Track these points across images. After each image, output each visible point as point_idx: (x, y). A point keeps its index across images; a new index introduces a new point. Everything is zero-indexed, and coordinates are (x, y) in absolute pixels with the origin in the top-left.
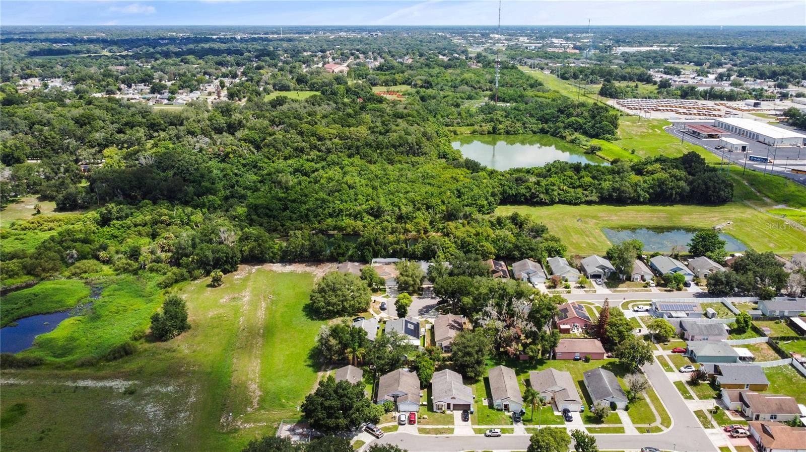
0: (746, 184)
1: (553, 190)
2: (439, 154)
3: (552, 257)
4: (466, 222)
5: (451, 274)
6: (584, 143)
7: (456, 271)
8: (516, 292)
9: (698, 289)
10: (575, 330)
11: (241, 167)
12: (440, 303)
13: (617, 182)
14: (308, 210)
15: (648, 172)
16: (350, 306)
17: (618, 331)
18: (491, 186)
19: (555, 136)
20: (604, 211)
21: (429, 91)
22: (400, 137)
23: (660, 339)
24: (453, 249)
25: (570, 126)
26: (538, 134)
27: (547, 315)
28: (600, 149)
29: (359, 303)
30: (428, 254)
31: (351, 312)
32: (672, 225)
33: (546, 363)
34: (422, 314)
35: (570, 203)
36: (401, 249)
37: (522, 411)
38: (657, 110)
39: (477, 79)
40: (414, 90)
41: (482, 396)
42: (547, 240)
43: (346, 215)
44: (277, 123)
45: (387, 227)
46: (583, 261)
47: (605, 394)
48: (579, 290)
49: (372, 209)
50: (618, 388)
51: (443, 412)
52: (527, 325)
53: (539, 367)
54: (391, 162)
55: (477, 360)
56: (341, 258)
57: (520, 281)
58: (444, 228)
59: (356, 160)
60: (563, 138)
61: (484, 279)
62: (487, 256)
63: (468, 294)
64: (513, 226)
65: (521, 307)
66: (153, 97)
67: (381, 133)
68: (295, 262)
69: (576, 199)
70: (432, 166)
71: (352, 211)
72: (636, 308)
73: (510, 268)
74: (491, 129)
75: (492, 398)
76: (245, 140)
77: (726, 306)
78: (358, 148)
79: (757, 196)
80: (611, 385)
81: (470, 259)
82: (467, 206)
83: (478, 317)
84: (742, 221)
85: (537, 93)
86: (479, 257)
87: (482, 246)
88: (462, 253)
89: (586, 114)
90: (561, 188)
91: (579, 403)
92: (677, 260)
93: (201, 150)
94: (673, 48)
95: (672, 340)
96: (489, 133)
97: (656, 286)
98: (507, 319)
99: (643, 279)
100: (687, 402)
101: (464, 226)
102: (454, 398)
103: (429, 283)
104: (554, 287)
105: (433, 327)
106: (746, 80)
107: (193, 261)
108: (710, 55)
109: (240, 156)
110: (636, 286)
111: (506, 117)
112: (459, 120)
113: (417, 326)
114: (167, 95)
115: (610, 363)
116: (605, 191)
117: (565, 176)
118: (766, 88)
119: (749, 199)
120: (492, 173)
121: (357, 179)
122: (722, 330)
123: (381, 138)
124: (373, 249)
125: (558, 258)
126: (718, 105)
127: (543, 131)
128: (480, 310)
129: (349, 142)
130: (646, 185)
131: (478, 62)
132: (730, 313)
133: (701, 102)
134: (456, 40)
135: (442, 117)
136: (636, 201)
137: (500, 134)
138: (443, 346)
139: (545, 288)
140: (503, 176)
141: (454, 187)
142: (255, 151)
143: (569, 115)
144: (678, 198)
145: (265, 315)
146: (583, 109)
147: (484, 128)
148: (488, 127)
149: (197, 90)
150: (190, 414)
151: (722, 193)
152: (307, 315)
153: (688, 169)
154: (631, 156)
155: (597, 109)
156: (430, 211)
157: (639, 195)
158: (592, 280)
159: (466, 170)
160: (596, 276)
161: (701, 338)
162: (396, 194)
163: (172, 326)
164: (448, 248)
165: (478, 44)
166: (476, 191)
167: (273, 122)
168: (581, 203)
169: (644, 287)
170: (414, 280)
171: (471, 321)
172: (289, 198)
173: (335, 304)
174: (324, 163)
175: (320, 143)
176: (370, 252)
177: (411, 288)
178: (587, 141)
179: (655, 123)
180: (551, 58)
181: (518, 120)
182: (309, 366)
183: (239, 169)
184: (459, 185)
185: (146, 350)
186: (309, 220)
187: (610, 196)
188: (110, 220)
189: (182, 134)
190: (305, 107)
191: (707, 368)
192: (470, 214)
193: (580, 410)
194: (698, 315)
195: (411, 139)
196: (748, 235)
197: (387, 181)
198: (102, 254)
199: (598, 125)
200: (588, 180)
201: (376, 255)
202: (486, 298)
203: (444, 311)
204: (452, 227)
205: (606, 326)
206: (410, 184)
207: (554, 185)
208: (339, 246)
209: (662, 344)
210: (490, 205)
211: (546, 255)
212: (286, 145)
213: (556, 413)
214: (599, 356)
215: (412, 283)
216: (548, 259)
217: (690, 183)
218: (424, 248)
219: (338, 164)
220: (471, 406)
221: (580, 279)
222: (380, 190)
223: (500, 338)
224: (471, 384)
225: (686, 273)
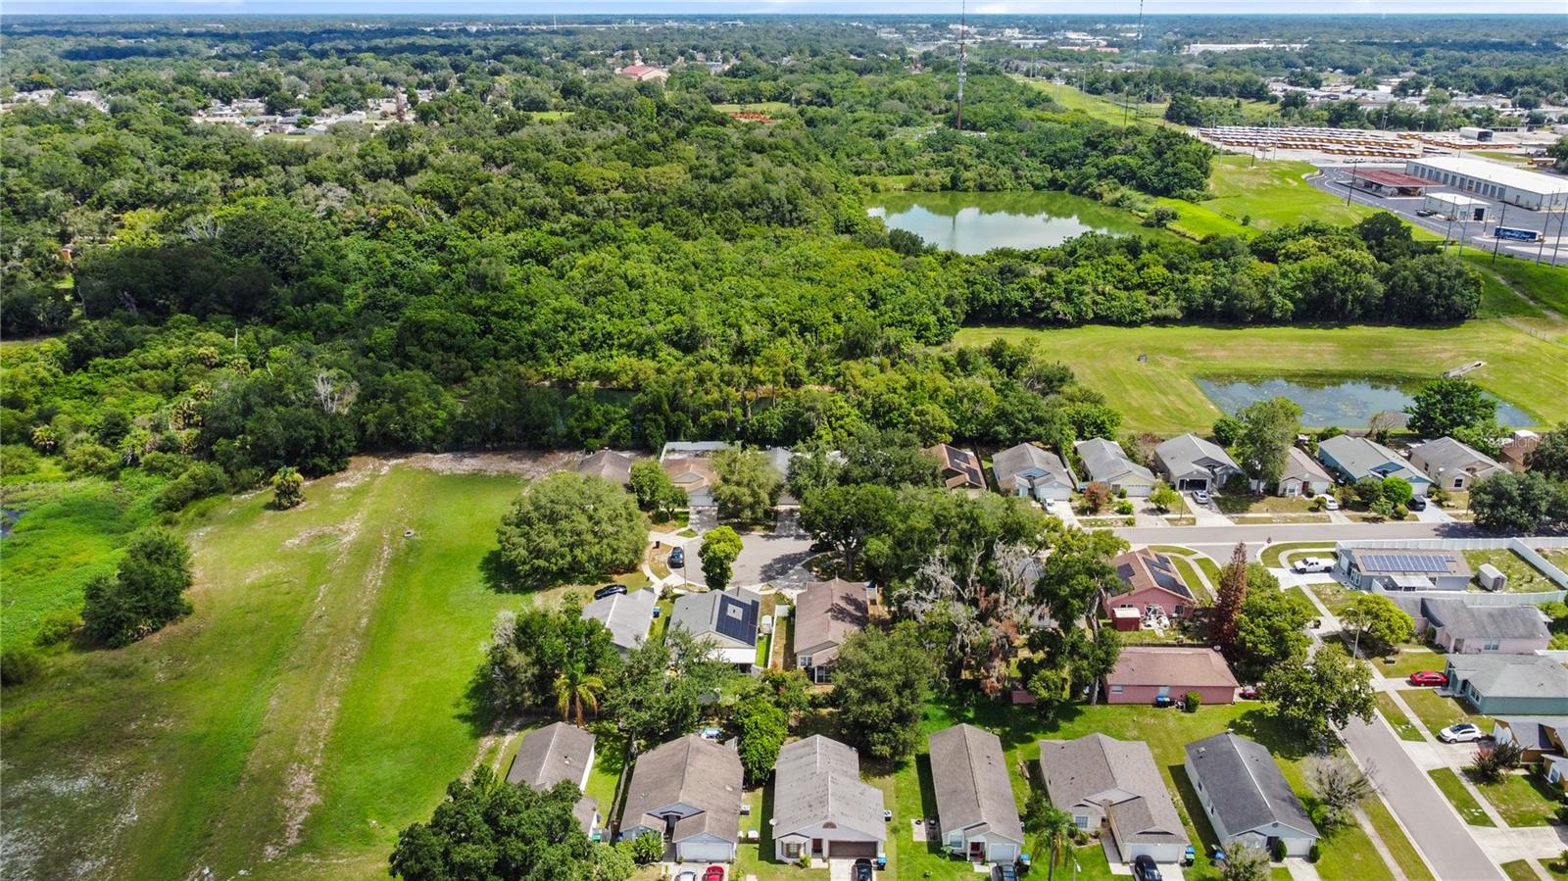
0: (1503, 282)
1: (1081, 293)
2: (837, 224)
3: (1085, 438)
4: (887, 361)
5: (844, 479)
6: (1141, 205)
7: (856, 472)
8: (1004, 525)
9: (1442, 517)
10: (1153, 622)
11: (411, 248)
12: (815, 549)
13: (1223, 275)
14: (534, 334)
15: (1288, 256)
16: (591, 559)
17: (1268, 628)
18: (945, 285)
19: (1080, 194)
20: (1195, 338)
21: (825, 111)
22: (754, 187)
23: (1374, 646)
24: (854, 420)
25: (1110, 172)
26: (1045, 191)
27: (1087, 589)
28: (1174, 217)
29: (615, 551)
30: (794, 432)
31: (594, 572)
32: (1351, 368)
33: (1080, 713)
34: (771, 578)
35: (1119, 322)
36: (731, 420)
37: (1019, 863)
38: (1285, 146)
39: (922, 90)
40: (794, 111)
41: (909, 811)
42: (1071, 399)
43: (621, 346)
44: (499, 161)
45: (709, 373)
46: (1161, 449)
47: (1250, 815)
48: (1153, 518)
49: (678, 332)
50: (1286, 794)
51: (802, 864)
52: (1031, 613)
53: (1064, 724)
54: (731, 236)
55: (899, 710)
56: (591, 441)
57: (1011, 496)
58: (838, 376)
59: (656, 230)
60: (1096, 197)
61: (923, 492)
62: (932, 436)
63: (881, 528)
64: (994, 371)
65: (1016, 569)
66: (268, 122)
67: (713, 179)
68: (486, 451)
69: (1132, 314)
70: (816, 244)
71: (633, 336)
72: (1300, 565)
73: (986, 465)
74: (947, 181)
75: (937, 819)
76: (424, 193)
77: (1523, 559)
78: (662, 207)
79: (1530, 307)
80: (1266, 787)
81: (890, 443)
82: (890, 325)
83: (904, 591)
84: (1507, 359)
85: (1040, 114)
86: (913, 437)
87: (922, 413)
88: (874, 429)
89: (1143, 148)
90: (1100, 289)
91: (1180, 840)
92: (1384, 444)
93: (330, 212)
94: (1298, 46)
95: (1406, 649)
96: (944, 188)
97: (1341, 508)
98: (981, 596)
99: (1306, 490)
100: (1476, 834)
101: (882, 371)
102: (830, 825)
103: (792, 499)
104: (1094, 510)
105: (792, 613)
106: (1452, 95)
107: (242, 448)
108: (1372, 55)
109: (412, 226)
110: (1292, 507)
111: (979, 156)
112: (883, 163)
113: (752, 611)
114: (298, 116)
115: (1250, 715)
116: (1197, 296)
117: (1106, 263)
118: (1497, 108)
119: (1512, 313)
120: (948, 259)
121: (649, 268)
122: (1535, 624)
123: (712, 188)
124: (666, 419)
125: (1099, 440)
126: (1404, 138)
127: (1055, 185)
128: (910, 572)
129: (646, 196)
130: (1286, 282)
131: (926, 65)
132: (1538, 578)
133: (1370, 134)
134: (885, 34)
135: (848, 156)
136: (1264, 318)
137: (966, 190)
138: (814, 665)
139: (1071, 513)
140: (972, 264)
141: (863, 285)
142: (445, 216)
143: (1107, 153)
144: (1358, 311)
145: (384, 580)
146: (1136, 139)
147: (934, 178)
148: (940, 176)
149: (360, 108)
150: (109, 864)
151: (1457, 298)
152: (488, 580)
153: (1376, 249)
154: (1243, 230)
155: (1167, 138)
156: (808, 336)
157: (1272, 305)
158: (1181, 493)
159: (892, 252)
160: (1196, 485)
161: (1481, 644)
162: (735, 300)
163: (133, 609)
164: (842, 418)
165: (926, 40)
166: (912, 292)
167: (488, 159)
168: (1144, 321)
169: (1312, 510)
170: (754, 494)
171: (887, 600)
172: (495, 308)
173: (553, 552)
174: (585, 238)
175: (582, 198)
176: (658, 427)
177: (748, 513)
178: (1145, 201)
179: (1285, 168)
180: (1064, 60)
181: (1003, 163)
182: (464, 718)
183: (407, 253)
184: (875, 282)
185: (61, 672)
186: (537, 358)
187: (1209, 305)
188: (90, 355)
189: (295, 182)
190: (564, 134)
191: (1520, 733)
192: (898, 343)
193: (1181, 859)
194: (1460, 583)
195: (776, 191)
196: (1527, 392)
197: (717, 274)
198: (40, 432)
199: (1169, 170)
200: (1158, 271)
201: (673, 435)
202: (925, 544)
203: (824, 571)
204: (854, 372)
205: (1236, 616)
206: (767, 279)
207: (1084, 283)
208: (588, 413)
209: (1379, 660)
210: (942, 325)
211: (1073, 433)
212: (510, 202)
213: (1117, 869)
214: (1219, 697)
215: (750, 500)
216: (1076, 443)
217: (1385, 278)
218: (785, 418)
219: (615, 239)
220: (880, 848)
221: (1157, 492)
222: (699, 292)
223: (963, 647)
224: (882, 774)
225: (1410, 476)
